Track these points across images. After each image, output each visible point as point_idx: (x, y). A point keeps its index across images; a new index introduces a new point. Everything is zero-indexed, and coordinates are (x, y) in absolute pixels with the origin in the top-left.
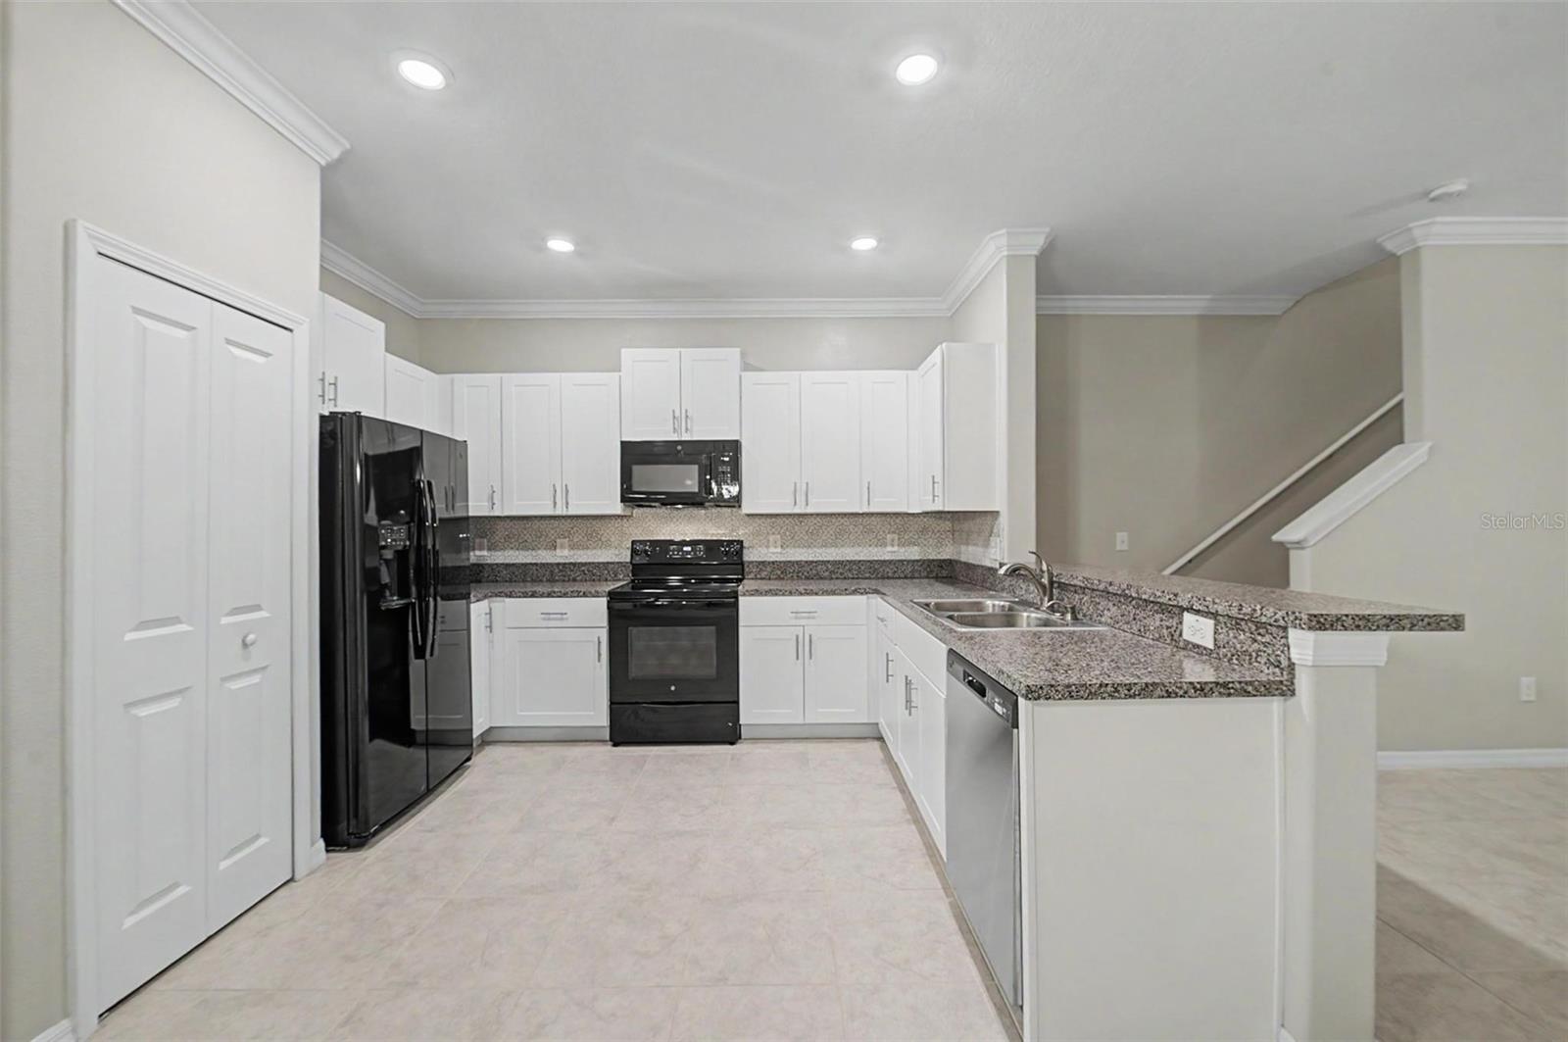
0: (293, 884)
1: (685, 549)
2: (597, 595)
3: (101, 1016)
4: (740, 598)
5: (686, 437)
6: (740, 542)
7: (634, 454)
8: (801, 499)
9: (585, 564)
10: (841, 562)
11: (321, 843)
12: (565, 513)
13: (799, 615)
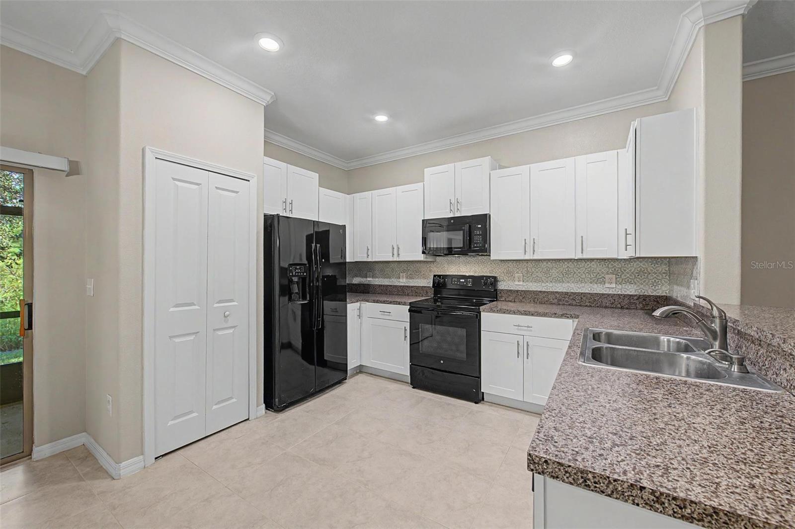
0: (248, 421)
1: (461, 280)
2: (405, 304)
3: (156, 458)
4: (482, 313)
5: (458, 215)
6: (495, 278)
7: (428, 226)
8: (529, 249)
9: (412, 287)
10: (566, 293)
11: (263, 406)
12: (398, 260)
13: (519, 327)
